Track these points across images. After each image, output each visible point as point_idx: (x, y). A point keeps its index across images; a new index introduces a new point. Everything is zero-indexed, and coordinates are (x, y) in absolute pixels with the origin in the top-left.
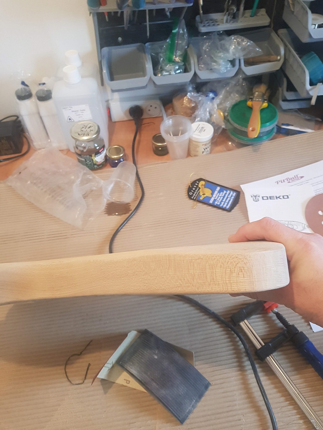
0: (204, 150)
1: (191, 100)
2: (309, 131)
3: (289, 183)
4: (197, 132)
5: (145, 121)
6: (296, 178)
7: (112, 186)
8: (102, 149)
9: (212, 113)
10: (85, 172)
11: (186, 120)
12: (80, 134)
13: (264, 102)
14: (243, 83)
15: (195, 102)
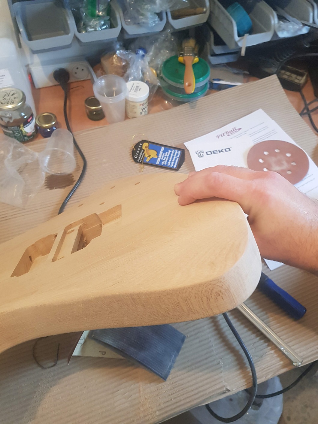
0: (142, 111)
1: (121, 59)
2: (239, 84)
3: (229, 136)
4: (132, 92)
5: (73, 86)
6: (234, 130)
7: (48, 157)
8: (31, 118)
9: (145, 71)
10: (15, 145)
11: (119, 80)
12: (3, 103)
13: (195, 57)
14: (171, 38)
15: (125, 61)
